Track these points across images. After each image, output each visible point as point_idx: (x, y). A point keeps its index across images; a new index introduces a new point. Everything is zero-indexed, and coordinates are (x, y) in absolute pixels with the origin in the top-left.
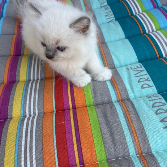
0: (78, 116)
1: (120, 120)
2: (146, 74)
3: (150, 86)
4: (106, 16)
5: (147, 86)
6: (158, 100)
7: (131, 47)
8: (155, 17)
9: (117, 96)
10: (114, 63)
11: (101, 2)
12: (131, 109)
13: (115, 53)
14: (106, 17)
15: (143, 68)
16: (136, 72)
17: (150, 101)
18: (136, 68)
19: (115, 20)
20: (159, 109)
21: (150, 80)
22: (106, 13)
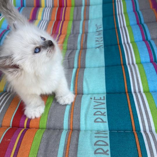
0: (24, 136)
1: (58, 150)
2: (104, 108)
3: (103, 122)
4: (97, 41)
5: (101, 121)
6: (103, 138)
7: (104, 76)
8: (138, 50)
9: (69, 125)
10: (83, 90)
11: (98, 27)
12: (74, 141)
13: (88, 79)
14: (96, 42)
15: (105, 101)
16: (97, 104)
17: (95, 137)
18: (99, 100)
19: (103, 46)
20: (99, 149)
21: (105, 115)
22: (97, 38)
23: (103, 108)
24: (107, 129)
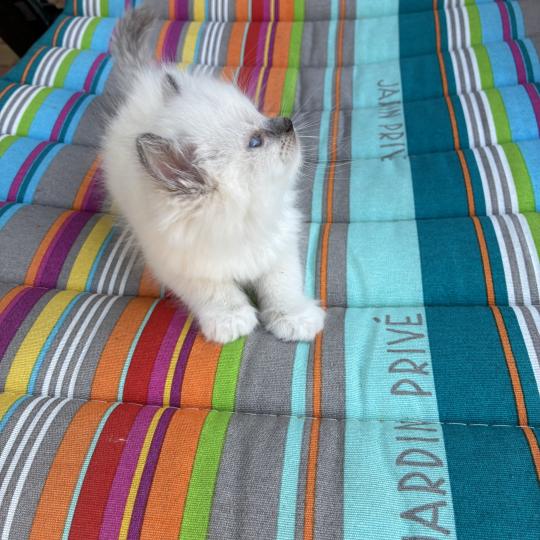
0: (169, 430)
1: (280, 476)
2: (424, 351)
3: (420, 392)
4: (384, 135)
5: (413, 389)
6: (425, 443)
7: (416, 251)
9: (310, 400)
10: (346, 292)
11: (385, 91)
12: (330, 449)
13: (361, 259)
14: (381, 138)
15: (423, 329)
16: (397, 337)
17: (398, 439)
18: (403, 324)
19: (406, 153)
20: (414, 475)
21: (426, 373)
22: (386, 127)
23: (417, 351)
24: (435, 414)
